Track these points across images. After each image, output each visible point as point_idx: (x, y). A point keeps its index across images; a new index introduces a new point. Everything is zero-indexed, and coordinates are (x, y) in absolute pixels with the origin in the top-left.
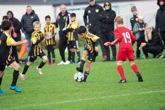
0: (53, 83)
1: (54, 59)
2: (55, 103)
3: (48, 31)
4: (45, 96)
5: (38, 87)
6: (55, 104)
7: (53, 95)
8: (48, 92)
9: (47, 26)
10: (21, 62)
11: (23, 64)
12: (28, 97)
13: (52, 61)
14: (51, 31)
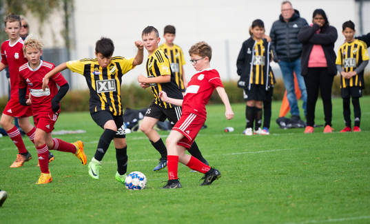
0: (355, 172)
1: (357, 119)
2: (361, 217)
3: (349, 56)
4: (339, 201)
5: (322, 180)
6: (362, 219)
7: (356, 200)
8: (346, 193)
9: (347, 44)
10: (284, 124)
11: (289, 128)
12: (300, 203)
13: (353, 124)
14: (355, 56)
